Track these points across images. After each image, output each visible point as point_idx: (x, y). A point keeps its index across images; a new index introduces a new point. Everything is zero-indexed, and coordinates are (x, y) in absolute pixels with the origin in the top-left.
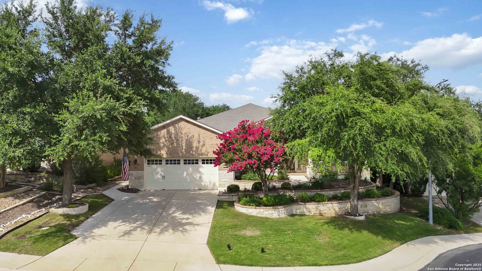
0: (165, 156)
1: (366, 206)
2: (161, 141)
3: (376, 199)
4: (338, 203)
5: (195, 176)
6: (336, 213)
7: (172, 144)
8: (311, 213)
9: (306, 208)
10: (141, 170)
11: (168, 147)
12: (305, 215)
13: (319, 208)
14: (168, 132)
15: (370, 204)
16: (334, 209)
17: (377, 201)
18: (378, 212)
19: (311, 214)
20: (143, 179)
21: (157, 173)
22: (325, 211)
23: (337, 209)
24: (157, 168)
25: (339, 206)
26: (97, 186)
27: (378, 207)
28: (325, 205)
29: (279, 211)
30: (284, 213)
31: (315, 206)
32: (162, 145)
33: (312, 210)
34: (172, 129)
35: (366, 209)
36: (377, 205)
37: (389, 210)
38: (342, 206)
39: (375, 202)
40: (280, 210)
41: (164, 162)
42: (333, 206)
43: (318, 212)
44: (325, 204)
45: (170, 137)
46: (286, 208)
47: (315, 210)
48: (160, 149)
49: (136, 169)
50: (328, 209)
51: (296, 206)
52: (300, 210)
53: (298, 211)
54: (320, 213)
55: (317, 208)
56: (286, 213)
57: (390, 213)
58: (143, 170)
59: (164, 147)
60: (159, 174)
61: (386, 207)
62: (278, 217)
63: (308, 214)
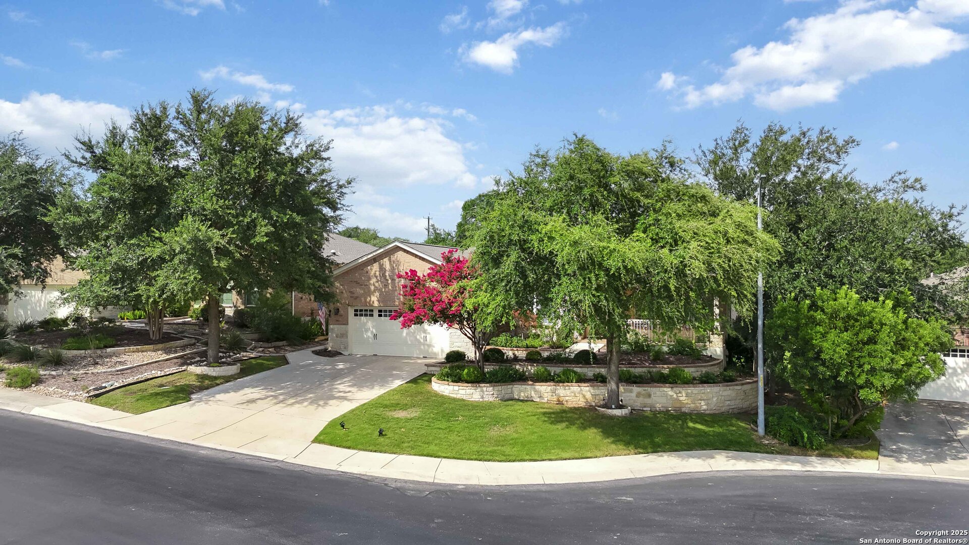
0: (376, 304)
1: (649, 396)
2: (372, 282)
3: (671, 385)
4: (591, 386)
5: (418, 337)
6: (587, 402)
7: (386, 286)
8: (543, 399)
9: (536, 391)
10: (344, 325)
11: (380, 290)
12: (532, 401)
13: (557, 392)
14: (382, 268)
15: (658, 393)
16: (584, 396)
17: (675, 389)
18: (678, 409)
19: (543, 401)
20: (347, 338)
21: (367, 330)
22: (567, 398)
23: (589, 396)
24: (367, 322)
25: (592, 391)
26: (288, 346)
27: (677, 400)
28: (567, 388)
29: (482, 391)
30: (493, 394)
31: (550, 387)
32: (372, 288)
33: (545, 394)
34: (386, 262)
35: (648, 401)
36: (675, 396)
37: (705, 407)
38: (597, 392)
39: (670, 389)
40: (485, 389)
41: (376, 313)
42: (581, 390)
43: (555, 398)
44: (568, 386)
45: (384, 275)
46: (496, 388)
47: (550, 394)
48: (369, 293)
49: (338, 322)
50: (573, 394)
51: (520, 386)
52: (524, 392)
53: (522, 394)
54: (559, 400)
55: (554, 392)
56: (495, 396)
57: (708, 412)
58: (347, 324)
59: (375, 291)
60: (370, 332)
61: (696, 402)
62: (481, 400)
63: (538, 400)
